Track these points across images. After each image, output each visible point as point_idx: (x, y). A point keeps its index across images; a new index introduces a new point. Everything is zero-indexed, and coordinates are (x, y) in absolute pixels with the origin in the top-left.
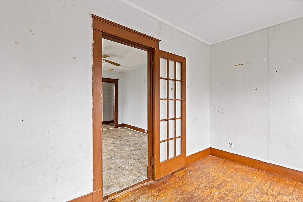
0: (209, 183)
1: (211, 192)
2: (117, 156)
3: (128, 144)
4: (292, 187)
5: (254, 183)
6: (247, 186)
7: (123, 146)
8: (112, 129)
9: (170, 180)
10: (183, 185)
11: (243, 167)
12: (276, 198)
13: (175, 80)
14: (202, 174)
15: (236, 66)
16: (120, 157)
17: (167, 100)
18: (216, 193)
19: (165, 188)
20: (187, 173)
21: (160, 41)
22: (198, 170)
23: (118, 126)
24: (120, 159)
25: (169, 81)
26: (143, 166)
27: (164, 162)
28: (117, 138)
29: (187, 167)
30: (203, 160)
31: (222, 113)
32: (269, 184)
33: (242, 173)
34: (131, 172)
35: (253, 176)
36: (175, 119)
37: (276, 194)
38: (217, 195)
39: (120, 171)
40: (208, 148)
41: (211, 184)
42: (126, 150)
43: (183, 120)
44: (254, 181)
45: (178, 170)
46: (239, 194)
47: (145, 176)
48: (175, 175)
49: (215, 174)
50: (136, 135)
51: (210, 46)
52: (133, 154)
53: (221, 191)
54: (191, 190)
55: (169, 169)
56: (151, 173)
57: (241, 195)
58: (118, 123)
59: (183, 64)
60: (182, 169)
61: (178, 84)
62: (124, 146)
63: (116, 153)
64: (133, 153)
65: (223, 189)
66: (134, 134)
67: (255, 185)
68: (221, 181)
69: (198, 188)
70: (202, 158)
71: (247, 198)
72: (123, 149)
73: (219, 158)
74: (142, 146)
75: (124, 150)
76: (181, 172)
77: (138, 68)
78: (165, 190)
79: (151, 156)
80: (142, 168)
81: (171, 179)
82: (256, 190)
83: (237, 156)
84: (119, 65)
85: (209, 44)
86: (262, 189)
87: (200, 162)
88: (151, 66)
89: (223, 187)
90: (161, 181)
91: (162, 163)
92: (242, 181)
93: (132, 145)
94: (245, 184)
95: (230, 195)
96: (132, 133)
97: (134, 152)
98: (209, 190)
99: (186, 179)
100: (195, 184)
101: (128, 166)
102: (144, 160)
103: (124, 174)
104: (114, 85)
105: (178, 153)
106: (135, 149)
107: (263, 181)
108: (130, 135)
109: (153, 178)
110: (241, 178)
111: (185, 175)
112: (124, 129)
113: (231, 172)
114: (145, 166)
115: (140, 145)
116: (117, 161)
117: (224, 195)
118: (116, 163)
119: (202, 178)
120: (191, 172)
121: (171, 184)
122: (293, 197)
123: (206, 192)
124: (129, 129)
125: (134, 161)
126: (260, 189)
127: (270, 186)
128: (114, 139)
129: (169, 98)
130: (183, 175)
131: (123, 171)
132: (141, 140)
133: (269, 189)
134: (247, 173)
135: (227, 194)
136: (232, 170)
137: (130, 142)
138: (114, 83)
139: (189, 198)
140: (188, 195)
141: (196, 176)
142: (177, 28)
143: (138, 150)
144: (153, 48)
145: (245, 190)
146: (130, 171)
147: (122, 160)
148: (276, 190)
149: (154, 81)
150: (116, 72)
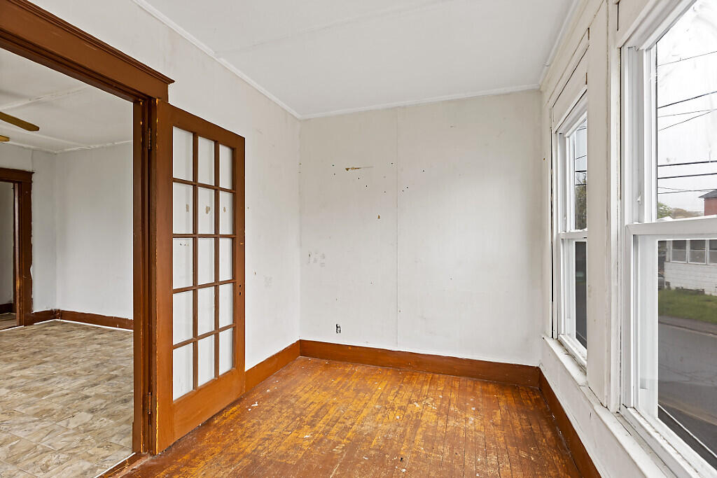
0: (294, 419)
1: (297, 437)
2: (23, 415)
3: (67, 370)
4: (427, 385)
5: (374, 394)
6: (362, 404)
7: (50, 378)
8: (7, 332)
9: (200, 440)
10: (236, 440)
11: (358, 369)
12: (405, 412)
13: (216, 188)
14: (281, 402)
15: (347, 169)
16: (36, 415)
17: (195, 236)
18: (307, 436)
19: (187, 465)
20: (247, 409)
21: (174, 81)
22: (273, 394)
23: (30, 319)
24: (33, 422)
25: (200, 190)
26: (120, 424)
27: (186, 399)
28: (23, 357)
29: (247, 395)
30: (284, 371)
31: (322, 265)
32: (397, 389)
33: (356, 381)
34: (74, 454)
35: (374, 380)
36: (216, 284)
37: (404, 404)
38: (309, 439)
39: (29, 462)
40: (295, 342)
41: (298, 419)
42: (62, 389)
43: (238, 285)
44: (374, 389)
45: (224, 409)
46: (348, 423)
47: (125, 450)
48: (216, 422)
49: (307, 396)
50: (103, 338)
51: (300, 121)
52: (87, 397)
53: (316, 428)
54: (253, 447)
55: (200, 412)
56: (144, 437)
57: (353, 424)
58: (31, 310)
59: (238, 152)
60: (233, 404)
61: (225, 199)
62: (53, 380)
63: (17, 409)
64: (88, 394)
65: (321, 422)
66: (96, 337)
67: (375, 397)
68: (319, 406)
69: (269, 438)
70: (282, 367)
71: (362, 426)
72: (50, 389)
73: (316, 360)
74: (121, 367)
75: (52, 391)
76: (231, 411)
77: (108, 144)
78: (185, 469)
79: (144, 390)
80: (117, 429)
81: (205, 435)
82: (377, 407)
83: (350, 348)
84: (33, 128)
85: (299, 116)
86: (387, 402)
87: (278, 375)
88: (143, 143)
89: (322, 418)
90: (176, 450)
91: (180, 402)
92: (356, 396)
93: (85, 371)
94: (360, 400)
95: (334, 430)
96: (89, 333)
97: (90, 390)
98: (294, 434)
99: (242, 426)
100: (264, 432)
101: (65, 436)
102: (122, 407)
103: (48, 466)
104: (14, 188)
105: (225, 366)
106: (95, 380)
107: (388, 388)
108: (79, 343)
109: (150, 448)
110: (354, 390)
111: (239, 417)
112: (56, 326)
113: (339, 382)
114: (127, 422)
115: (115, 366)
116: (19, 433)
117: (321, 435)
118: (14, 438)
119: (280, 412)
120: (256, 405)
121: (202, 450)
122: (427, 402)
123: (286, 441)
124: (76, 325)
125: (91, 416)
126: (384, 402)
127: (397, 392)
128: (10, 363)
129: (200, 232)
130: (237, 417)
131: (41, 459)
132: (119, 352)
133: (396, 398)
134: (364, 378)
135: (328, 431)
136: (339, 380)
137: (77, 363)
138: (14, 182)
139: (247, 469)
140: (245, 460)
141: (267, 411)
142: (223, 61)
143: (106, 383)
144: (150, 98)
145: (359, 413)
146: (71, 452)
147: (41, 425)
148: (406, 397)
149: (153, 187)
150: (23, 147)
